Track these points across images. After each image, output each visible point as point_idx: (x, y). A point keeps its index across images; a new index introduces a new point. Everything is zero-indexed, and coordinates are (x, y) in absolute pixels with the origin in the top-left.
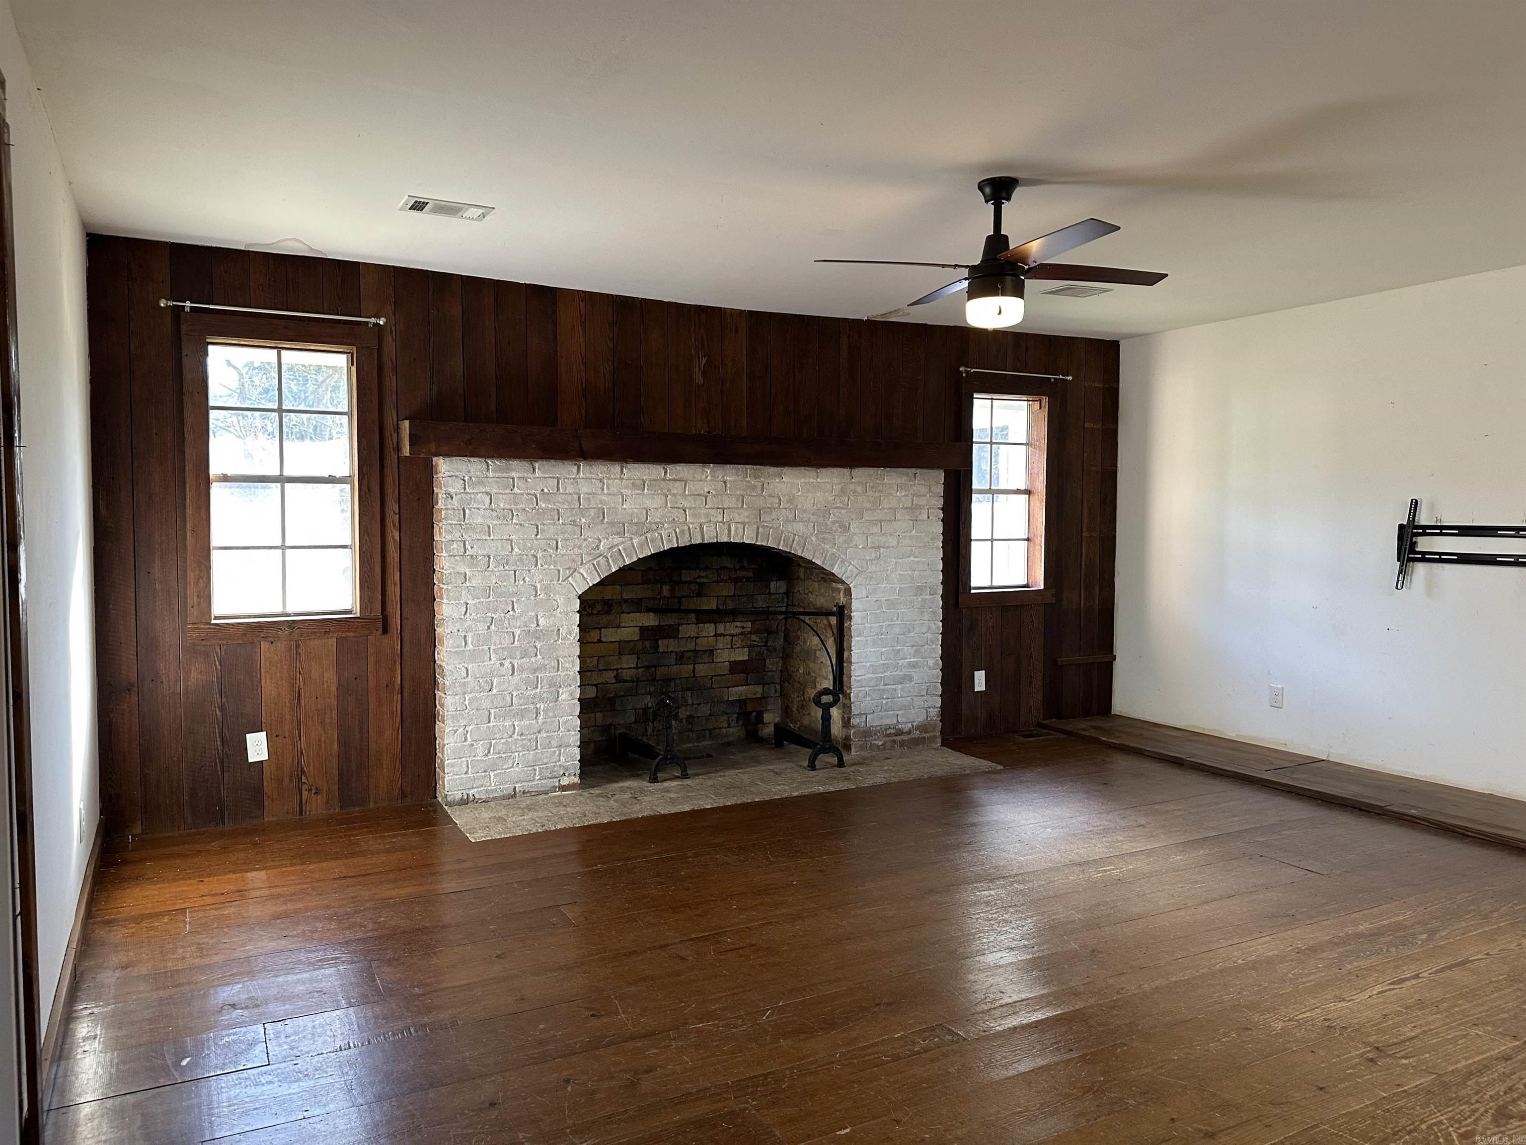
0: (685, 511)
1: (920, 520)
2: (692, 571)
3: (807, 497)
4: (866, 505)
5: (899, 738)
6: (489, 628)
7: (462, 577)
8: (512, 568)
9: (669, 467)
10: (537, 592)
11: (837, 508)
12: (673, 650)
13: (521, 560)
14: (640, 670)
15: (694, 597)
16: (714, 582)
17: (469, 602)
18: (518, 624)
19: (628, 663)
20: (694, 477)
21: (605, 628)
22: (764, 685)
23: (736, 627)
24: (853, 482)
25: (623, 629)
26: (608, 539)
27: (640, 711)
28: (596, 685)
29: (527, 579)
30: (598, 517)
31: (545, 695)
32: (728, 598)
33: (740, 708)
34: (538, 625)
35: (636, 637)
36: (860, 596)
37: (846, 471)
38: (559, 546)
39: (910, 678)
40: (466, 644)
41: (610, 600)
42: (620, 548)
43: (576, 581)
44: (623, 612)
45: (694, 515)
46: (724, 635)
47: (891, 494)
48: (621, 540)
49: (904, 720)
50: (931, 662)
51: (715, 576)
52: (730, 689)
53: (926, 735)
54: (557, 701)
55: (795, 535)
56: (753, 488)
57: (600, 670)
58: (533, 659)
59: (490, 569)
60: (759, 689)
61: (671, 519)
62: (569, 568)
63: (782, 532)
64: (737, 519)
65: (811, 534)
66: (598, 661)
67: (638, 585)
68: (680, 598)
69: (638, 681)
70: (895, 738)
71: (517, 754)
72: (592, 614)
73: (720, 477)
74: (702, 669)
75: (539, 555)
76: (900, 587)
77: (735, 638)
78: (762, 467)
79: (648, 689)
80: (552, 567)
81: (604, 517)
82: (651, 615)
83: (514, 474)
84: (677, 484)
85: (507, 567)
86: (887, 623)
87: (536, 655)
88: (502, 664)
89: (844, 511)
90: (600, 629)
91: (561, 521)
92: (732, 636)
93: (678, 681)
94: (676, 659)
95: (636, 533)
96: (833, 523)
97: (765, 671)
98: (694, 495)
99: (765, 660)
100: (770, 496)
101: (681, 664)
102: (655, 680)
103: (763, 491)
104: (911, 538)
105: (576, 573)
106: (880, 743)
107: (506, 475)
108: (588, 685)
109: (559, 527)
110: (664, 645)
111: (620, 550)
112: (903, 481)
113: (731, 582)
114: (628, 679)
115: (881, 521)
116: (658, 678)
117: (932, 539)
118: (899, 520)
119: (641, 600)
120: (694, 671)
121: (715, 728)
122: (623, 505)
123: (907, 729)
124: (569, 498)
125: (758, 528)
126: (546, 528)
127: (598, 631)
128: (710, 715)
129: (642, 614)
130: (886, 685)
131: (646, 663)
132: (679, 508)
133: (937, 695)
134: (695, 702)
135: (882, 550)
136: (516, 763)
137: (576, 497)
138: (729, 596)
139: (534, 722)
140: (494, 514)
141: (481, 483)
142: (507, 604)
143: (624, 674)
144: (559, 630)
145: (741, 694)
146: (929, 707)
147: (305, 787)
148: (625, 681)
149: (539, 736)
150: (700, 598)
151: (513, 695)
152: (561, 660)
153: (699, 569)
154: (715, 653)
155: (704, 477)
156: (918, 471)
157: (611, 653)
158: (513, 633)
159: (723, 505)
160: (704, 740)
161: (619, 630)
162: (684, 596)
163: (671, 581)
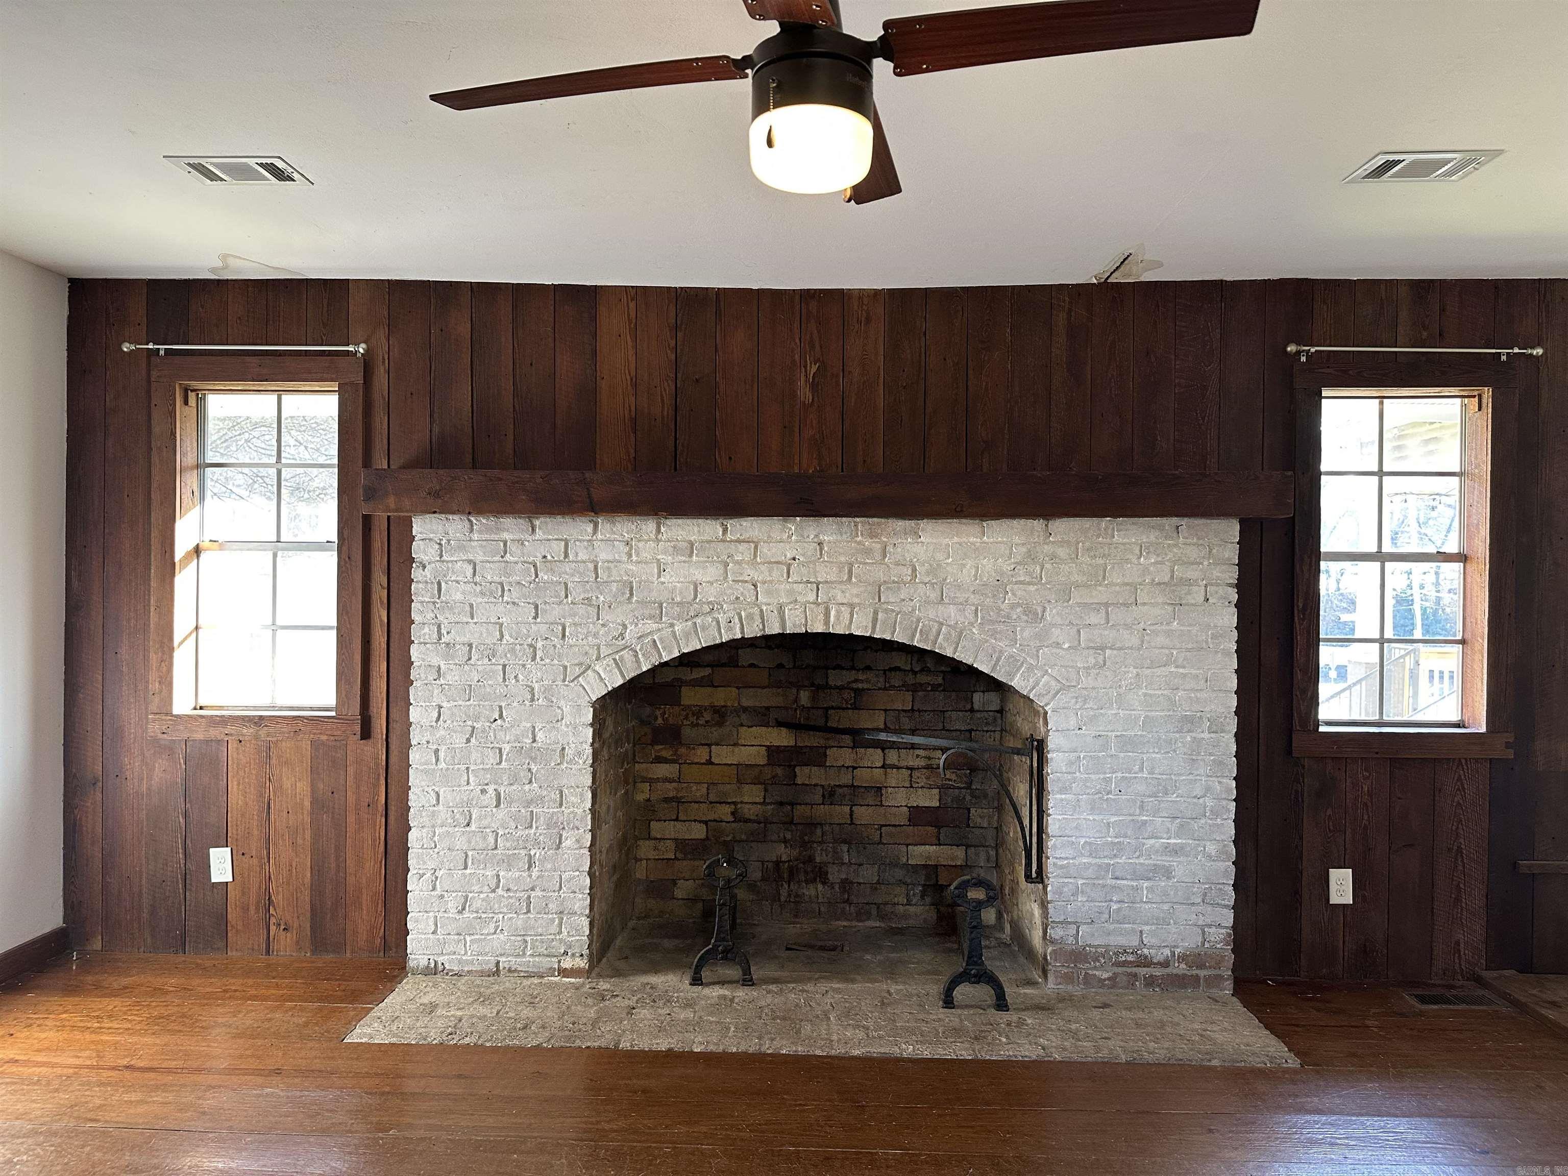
0: (755, 586)
1: (1187, 604)
2: (844, 672)
3: (964, 565)
4: (1076, 577)
5: (1142, 971)
6: (468, 741)
7: (434, 671)
8: (501, 662)
9: (730, 523)
10: (533, 695)
11: (1021, 583)
12: (819, 782)
13: (513, 651)
14: (769, 807)
15: (848, 708)
16: (880, 689)
17: (445, 704)
18: (508, 738)
19: (752, 795)
20: (769, 536)
21: (717, 744)
22: (968, 846)
23: (918, 756)
24: (1052, 542)
25: (743, 748)
26: (637, 625)
27: (770, 865)
28: (706, 823)
29: (521, 677)
30: (623, 594)
31: (541, 838)
32: (903, 714)
33: (928, 878)
34: (534, 741)
35: (762, 761)
36: (1064, 726)
37: (1037, 525)
38: (567, 634)
39: (1168, 873)
40: (437, 760)
41: (723, 706)
42: (655, 637)
43: (588, 683)
44: (742, 725)
45: (768, 593)
46: (898, 768)
47: (1128, 561)
48: (655, 626)
49: (1154, 941)
50: (1211, 848)
51: (882, 680)
52: (910, 847)
53: (1202, 973)
54: (558, 848)
55: (942, 624)
56: (868, 552)
57: (711, 803)
58: (527, 787)
59: (472, 662)
60: (960, 853)
61: (733, 598)
62: (581, 664)
63: (918, 620)
64: (840, 598)
65: (971, 624)
66: (708, 789)
67: (763, 688)
68: (826, 710)
69: (767, 822)
70: (1135, 970)
71: (501, 916)
72: (697, 725)
73: (812, 536)
74: (863, 814)
75: (539, 645)
76: (1146, 717)
77: (916, 774)
78: (883, 520)
79: (782, 835)
80: (556, 662)
81: (631, 594)
82: (784, 730)
83: (506, 536)
84: (742, 547)
85: (493, 661)
86: (1119, 775)
87: (530, 782)
88: (483, 791)
89: (1032, 588)
90: (709, 745)
91: (570, 599)
92: (911, 769)
93: (826, 828)
94: (823, 796)
95: (679, 617)
96: (1013, 607)
97: (968, 826)
98: (770, 563)
99: (969, 810)
100: (897, 564)
101: (831, 804)
102: (791, 823)
103: (885, 556)
104: (1169, 634)
105: (589, 672)
106: (1105, 975)
107: (496, 537)
108: (695, 821)
109: (567, 607)
110: (803, 774)
111: (654, 641)
112: (1152, 538)
113: (908, 691)
114: (752, 817)
115: (1107, 605)
116: (796, 820)
117: (1214, 637)
118: (1144, 604)
119: (768, 708)
120: (851, 815)
121: (886, 904)
122: (659, 576)
123: (1159, 958)
124: (581, 566)
125: (876, 613)
126: (548, 607)
127: (706, 749)
128: (878, 883)
129: (770, 729)
130: (1117, 878)
131: (779, 799)
132: (746, 582)
133: (1226, 906)
134: (853, 861)
135: (1108, 652)
136: (500, 928)
137: (590, 566)
138: (903, 710)
139: (525, 874)
140: (478, 588)
141: (462, 548)
143: (746, 811)
144: (563, 749)
145: (929, 858)
146: (1210, 926)
147: (273, 920)
148: (747, 821)
149: (533, 894)
150: (856, 709)
151: (497, 834)
152: (565, 791)
153: (855, 669)
154: (883, 792)
155: (785, 536)
156: (1184, 521)
157: (727, 780)
158: (500, 750)
159: (816, 577)
160: (868, 919)
161: (736, 749)
162: (832, 708)
163: (813, 685)
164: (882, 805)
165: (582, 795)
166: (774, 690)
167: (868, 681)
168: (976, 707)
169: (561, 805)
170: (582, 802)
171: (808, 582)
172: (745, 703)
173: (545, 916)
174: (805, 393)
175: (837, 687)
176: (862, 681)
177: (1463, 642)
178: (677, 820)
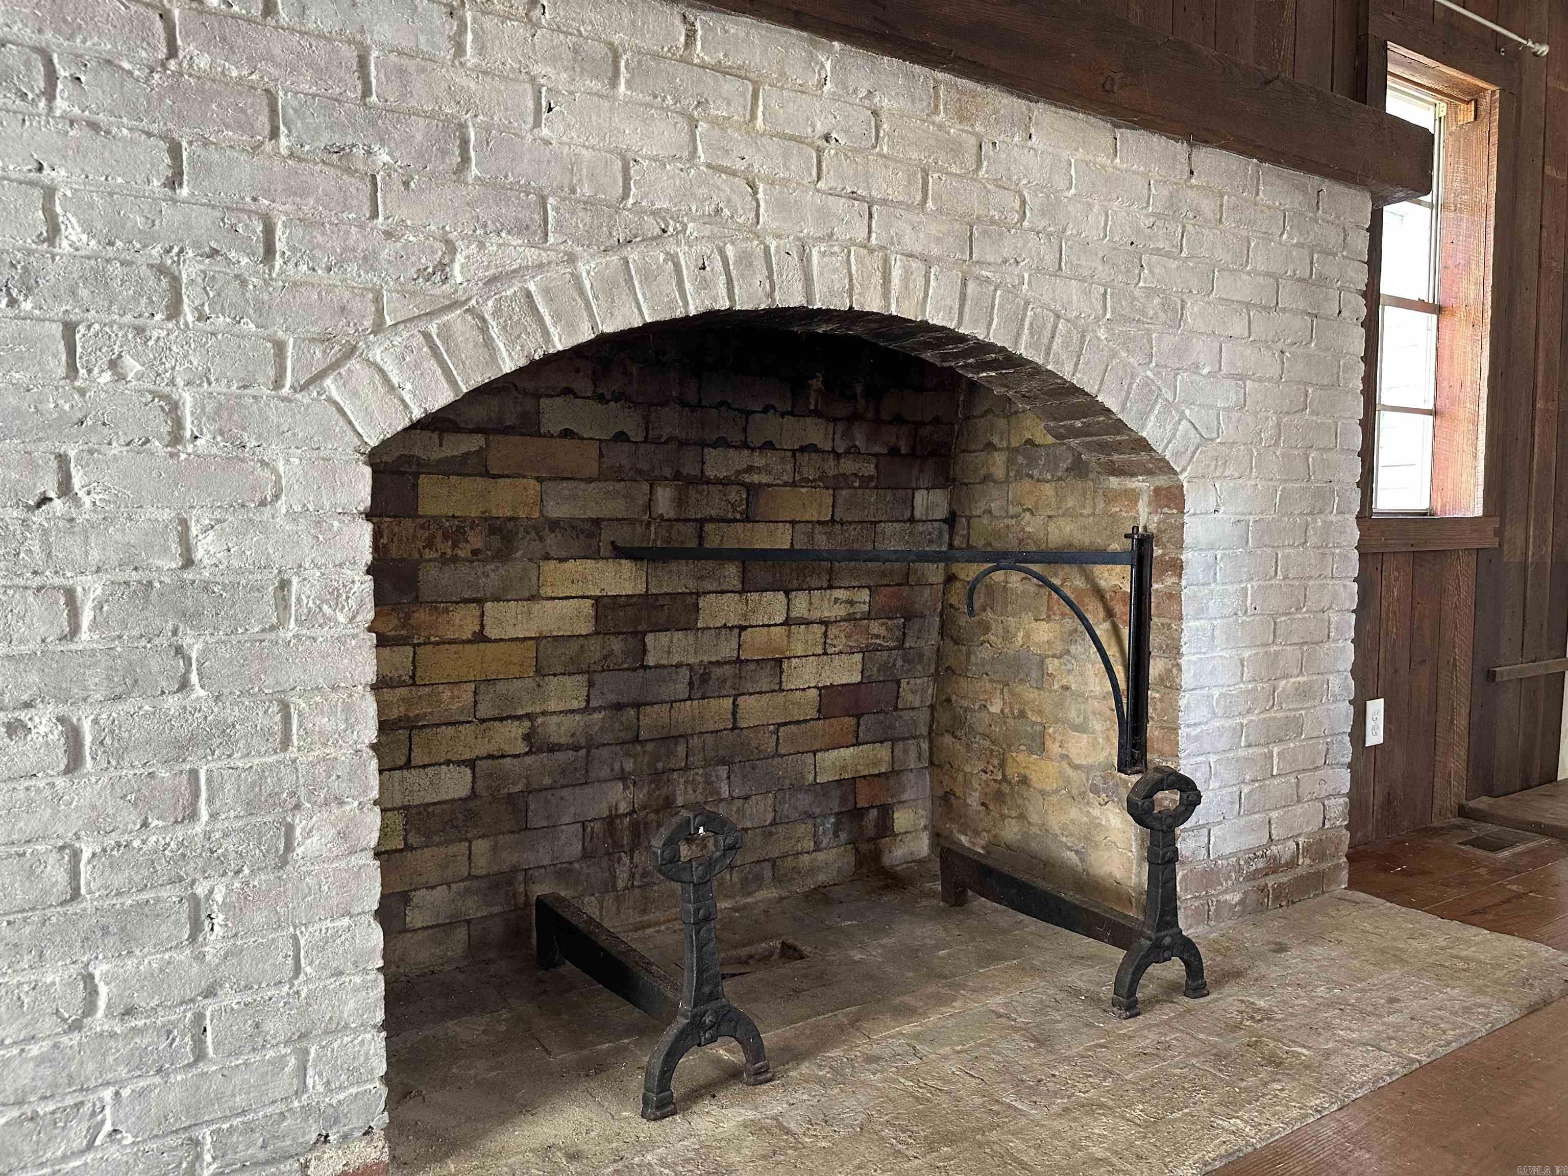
0: (753, 186)
1: (1324, 317)
2: (731, 453)
3: (1090, 206)
4: (1219, 254)
5: (1274, 880)
8: (58, 310)
9: (703, 20)
10: (178, 424)
11: (1160, 252)
12: (684, 659)
13: (98, 282)
14: (596, 716)
15: (736, 521)
16: (786, 484)
18: (95, 556)
19: (564, 696)
20: (782, 74)
21: (497, 599)
22: (894, 741)
23: (836, 600)
24: (1192, 187)
25: (548, 604)
26: (481, 245)
27: (597, 826)
28: (471, 764)
29: (132, 366)
30: (444, 153)
31: (229, 844)
32: (819, 528)
33: (843, 800)
34: (189, 563)
35: (585, 627)
36: (1201, 506)
37: (1177, 150)
38: (280, 246)
41: (510, 519)
42: (532, 287)
43: (355, 394)
44: (547, 557)
45: (781, 206)
46: (808, 623)
47: (1271, 236)
48: (532, 255)
51: (789, 467)
52: (819, 755)
53: (1322, 866)
54: (284, 861)
56: (955, 149)
57: (483, 721)
58: (172, 703)
60: (883, 752)
61: (709, 209)
62: (326, 339)
63: (1026, 305)
64: (911, 243)
65: (1097, 319)
66: (475, 693)
67: (589, 480)
68: (702, 522)
69: (591, 745)
70: (1267, 881)
71: (107, 1093)
72: (455, 559)
73: (861, 93)
74: (754, 709)
75: (189, 271)
76: (1284, 488)
77: (833, 631)
78: (979, 88)
79: (617, 767)
80: (247, 326)
81: (464, 159)
82: (627, 564)
84: (729, 86)
85: (27, 306)
87: (184, 685)
89: (1171, 264)
90: (480, 602)
91: (284, 141)
92: (825, 623)
93: (695, 741)
94: (691, 684)
95: (589, 239)
96: (1149, 294)
97: (896, 709)
98: (783, 137)
99: (898, 683)
100: (997, 184)
101: (703, 697)
102: (636, 740)
103: (979, 165)
104: (1307, 360)
105: (354, 364)
106: (1236, 898)
108: (448, 763)
109: (277, 166)
110: (659, 647)
111: (529, 295)
112: (1296, 203)
113: (827, 488)
114: (563, 740)
115: (1249, 306)
116: (643, 735)
118: (1284, 310)
119: (597, 522)
120: (734, 713)
121: (785, 856)
122: (537, 124)
123: (1286, 857)
125: (965, 282)
126: (216, 157)
127: (474, 609)
128: (774, 823)
129: (601, 564)
131: (612, 697)
132: (734, 173)
134: (737, 792)
135: (1249, 384)
136: (108, 1128)
138: (819, 522)
142: (33, 466)
143: (553, 728)
144: (284, 585)
145: (844, 768)
148: (554, 748)
149: (210, 1007)
150: (749, 521)
151: (76, 855)
152: (298, 703)
153: (748, 447)
154: (785, 666)
155: (813, 81)
156: (1324, 183)
157: (515, 670)
158: (70, 593)
159: (869, 189)
160: (760, 887)
161: (536, 607)
162: (711, 520)
163: (677, 476)
164: (781, 690)
165: (348, 709)
166: (610, 486)
167: (766, 469)
168: (917, 515)
169: (286, 742)
170: (351, 727)
171: (854, 196)
172: (557, 511)
173: (254, 1058)
175: (718, 481)
176: (759, 470)
177: (1434, 413)
178: (408, 765)
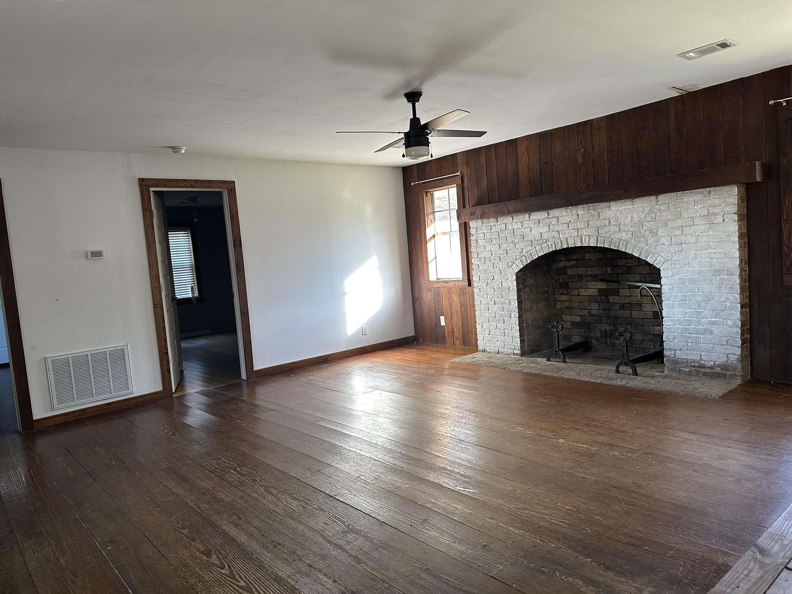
0: (559, 232)
1: (715, 223)
2: (623, 260)
3: (627, 217)
4: (669, 217)
5: (702, 370)
6: (487, 286)
7: (477, 266)
8: (492, 262)
9: (550, 212)
10: (501, 272)
11: (649, 221)
12: (618, 302)
13: (495, 259)
14: (601, 311)
15: (625, 274)
17: (481, 275)
18: (496, 285)
19: (594, 307)
20: (562, 215)
21: (581, 288)
24: (659, 204)
25: (590, 289)
26: (526, 248)
27: (603, 332)
28: (580, 316)
29: (497, 266)
30: (521, 239)
31: (506, 314)
34: (502, 286)
35: (597, 294)
36: (667, 275)
37: (653, 198)
38: (508, 252)
39: (711, 332)
40: (480, 291)
41: (581, 275)
42: (531, 252)
43: (514, 267)
44: (588, 281)
45: (563, 234)
46: (647, 296)
47: (690, 208)
48: (531, 248)
49: (706, 358)
50: (730, 323)
52: (654, 327)
53: (728, 373)
54: (510, 318)
55: (621, 240)
56: (594, 216)
59: (486, 263)
61: (552, 237)
62: (512, 262)
63: (612, 239)
64: (585, 234)
65: (631, 239)
66: (580, 304)
67: (595, 267)
68: (617, 274)
69: (601, 316)
70: (699, 369)
71: (498, 336)
72: (573, 281)
73: (575, 213)
74: (636, 314)
75: (501, 256)
76: (700, 270)
78: (597, 204)
79: (606, 321)
80: (505, 261)
81: (524, 239)
82: (603, 283)
83: (491, 224)
84: (554, 219)
86: (690, 293)
87: (502, 298)
88: (491, 300)
89: (652, 223)
91: (508, 242)
93: (622, 319)
94: (620, 307)
95: (537, 245)
96: (646, 231)
98: (563, 224)
100: (604, 219)
101: (623, 310)
103: (599, 217)
104: (708, 236)
105: (514, 264)
106: (687, 370)
107: (488, 225)
108: (576, 315)
109: (507, 244)
110: (612, 299)
112: (699, 197)
114: (595, 314)
115: (682, 227)
116: (611, 316)
117: (728, 236)
118: (697, 225)
119: (597, 275)
120: (631, 314)
122: (531, 232)
123: (709, 365)
124: (510, 231)
125: (597, 238)
126: (502, 245)
127: (577, 290)
128: (642, 340)
129: (598, 282)
130: (690, 333)
131: (603, 308)
132: (556, 231)
133: (737, 347)
135: (683, 245)
136: (498, 340)
137: (512, 231)
139: (503, 325)
140: (485, 241)
141: (481, 229)
142: (491, 277)
143: (593, 312)
144: (509, 288)
146: (731, 354)
147: (454, 336)
148: (594, 316)
149: (505, 331)
150: (628, 274)
151: (496, 313)
152: (511, 301)
153: (627, 258)
154: (642, 305)
155: (567, 214)
156: (712, 189)
157: (585, 301)
158: (494, 288)
159: (577, 227)
160: (639, 353)
161: (587, 290)
162: (620, 274)
163: (612, 265)
164: (642, 311)
166: (598, 268)
167: (632, 263)
169: (510, 305)
170: (515, 304)
171: (575, 229)
172: (589, 273)
173: (509, 337)
174: (580, 161)
175: (621, 266)
176: (630, 263)
178: (571, 315)
